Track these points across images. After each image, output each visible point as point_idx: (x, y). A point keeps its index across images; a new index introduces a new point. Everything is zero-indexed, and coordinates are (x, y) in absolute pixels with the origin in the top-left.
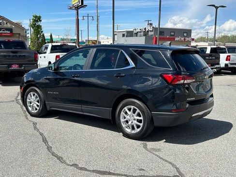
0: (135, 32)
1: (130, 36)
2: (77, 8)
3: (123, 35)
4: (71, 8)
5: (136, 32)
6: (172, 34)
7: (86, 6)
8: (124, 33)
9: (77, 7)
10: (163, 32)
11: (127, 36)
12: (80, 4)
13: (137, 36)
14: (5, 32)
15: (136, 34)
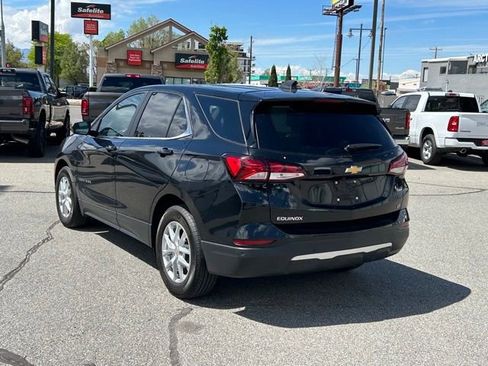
0: (471, 63)
1: (459, 72)
2: (341, 12)
3: (443, 70)
4: (328, 13)
5: (474, 63)
7: (360, 7)
8: (443, 65)
9: (341, 10)
11: (450, 72)
12: (347, 4)
13: (474, 72)
14: (196, 61)
15: (474, 67)
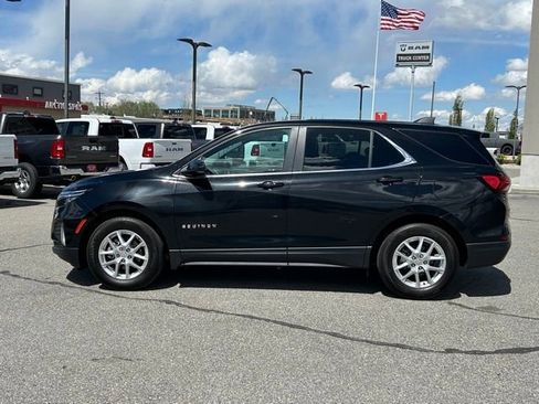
6: (38, 92)
10: (16, 87)
